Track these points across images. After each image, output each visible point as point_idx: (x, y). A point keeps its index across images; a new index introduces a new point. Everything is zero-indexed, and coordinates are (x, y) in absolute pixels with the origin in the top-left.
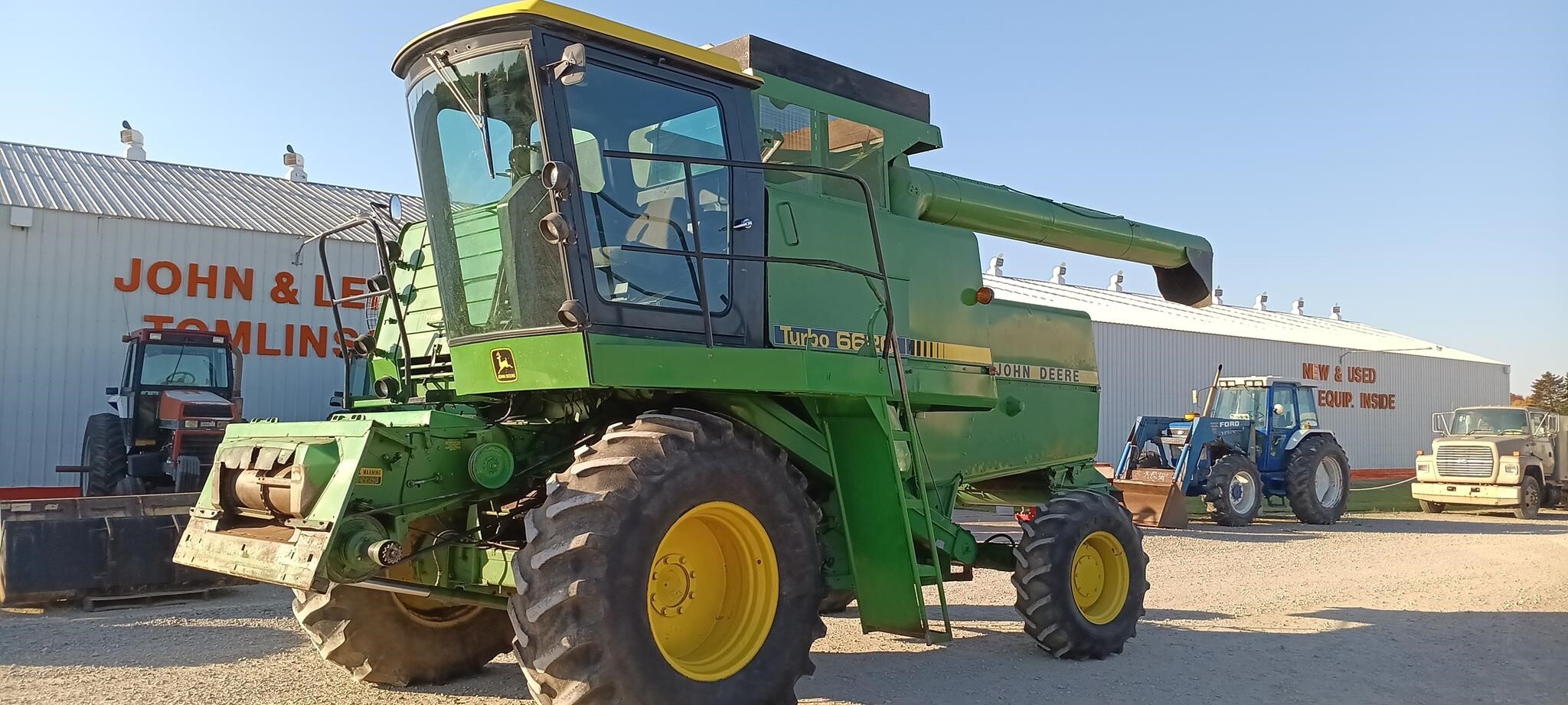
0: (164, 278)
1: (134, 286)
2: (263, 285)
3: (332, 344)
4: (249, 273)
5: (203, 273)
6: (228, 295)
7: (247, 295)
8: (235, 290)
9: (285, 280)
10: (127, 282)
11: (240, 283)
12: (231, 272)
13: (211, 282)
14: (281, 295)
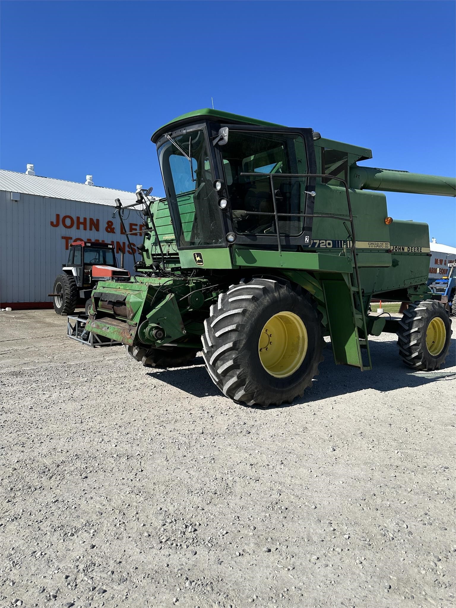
0: (68, 222)
1: (57, 225)
2: (103, 225)
3: (127, 249)
4: (98, 220)
5: (82, 220)
6: (91, 229)
7: (97, 230)
8: (93, 227)
9: (110, 224)
10: (55, 223)
11: (95, 225)
12: (91, 220)
13: (84, 223)
14: (109, 230)
